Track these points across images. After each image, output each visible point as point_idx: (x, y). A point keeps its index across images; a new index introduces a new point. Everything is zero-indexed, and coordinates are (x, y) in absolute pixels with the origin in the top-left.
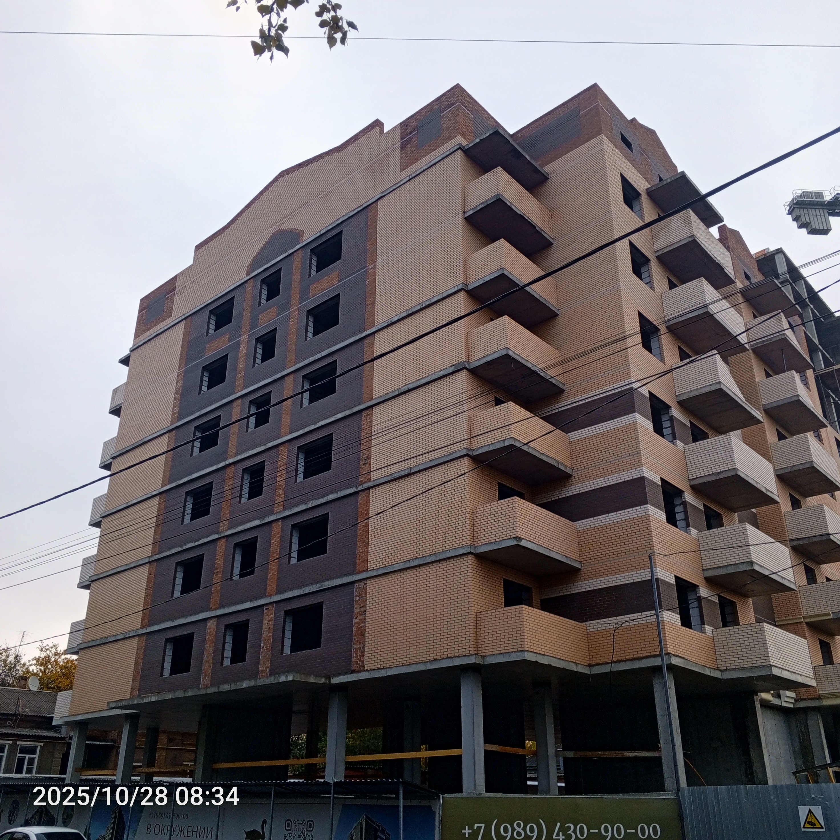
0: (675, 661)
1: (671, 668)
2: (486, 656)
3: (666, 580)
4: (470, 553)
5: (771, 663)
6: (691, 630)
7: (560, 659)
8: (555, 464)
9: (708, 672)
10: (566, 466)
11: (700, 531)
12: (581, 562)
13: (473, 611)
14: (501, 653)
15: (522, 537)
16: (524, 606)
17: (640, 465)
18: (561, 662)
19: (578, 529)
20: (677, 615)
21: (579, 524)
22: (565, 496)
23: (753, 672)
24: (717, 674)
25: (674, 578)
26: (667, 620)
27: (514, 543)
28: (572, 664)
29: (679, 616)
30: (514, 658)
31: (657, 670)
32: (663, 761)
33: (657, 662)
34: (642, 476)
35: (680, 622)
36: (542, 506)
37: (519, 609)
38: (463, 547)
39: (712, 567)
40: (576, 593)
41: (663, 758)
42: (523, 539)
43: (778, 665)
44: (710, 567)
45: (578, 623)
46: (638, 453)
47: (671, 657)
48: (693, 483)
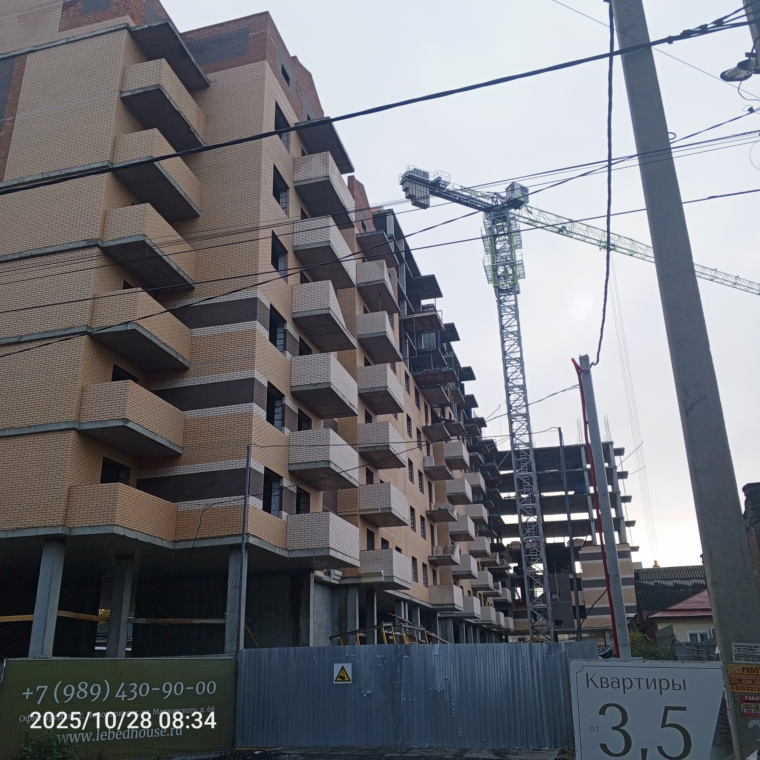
0: (252, 540)
1: (249, 546)
2: (73, 528)
3: (257, 469)
4: (74, 429)
5: (330, 546)
6: (270, 515)
7: (147, 534)
8: (175, 355)
9: (277, 552)
10: (184, 359)
11: (292, 431)
12: (183, 448)
13: (68, 484)
14: (90, 526)
15: (130, 419)
16: (120, 484)
17: (253, 368)
18: (149, 537)
19: (186, 418)
20: (260, 501)
21: (188, 414)
22: (179, 386)
23: (314, 553)
24: (285, 554)
25: (264, 469)
26: (252, 504)
27: (122, 423)
28: (158, 539)
29: (262, 502)
30: (102, 531)
31: (236, 548)
32: (226, 627)
33: (238, 540)
34: (252, 377)
35: (262, 507)
36: (155, 392)
37: (115, 486)
38: (66, 422)
39: (297, 462)
40: (173, 476)
41: (227, 625)
42: (130, 421)
43: (334, 548)
44: (295, 462)
45: (170, 503)
46: (252, 357)
47: (249, 537)
48: (294, 390)
